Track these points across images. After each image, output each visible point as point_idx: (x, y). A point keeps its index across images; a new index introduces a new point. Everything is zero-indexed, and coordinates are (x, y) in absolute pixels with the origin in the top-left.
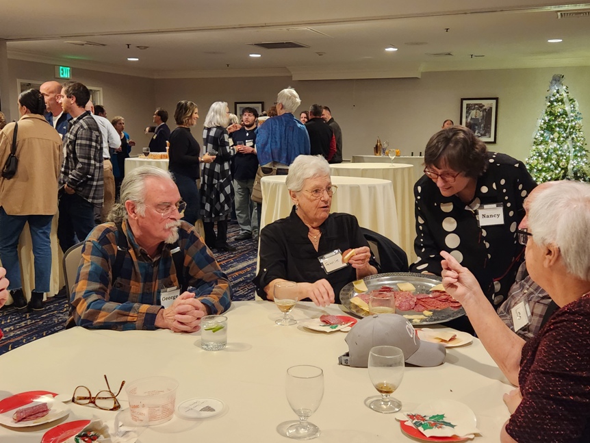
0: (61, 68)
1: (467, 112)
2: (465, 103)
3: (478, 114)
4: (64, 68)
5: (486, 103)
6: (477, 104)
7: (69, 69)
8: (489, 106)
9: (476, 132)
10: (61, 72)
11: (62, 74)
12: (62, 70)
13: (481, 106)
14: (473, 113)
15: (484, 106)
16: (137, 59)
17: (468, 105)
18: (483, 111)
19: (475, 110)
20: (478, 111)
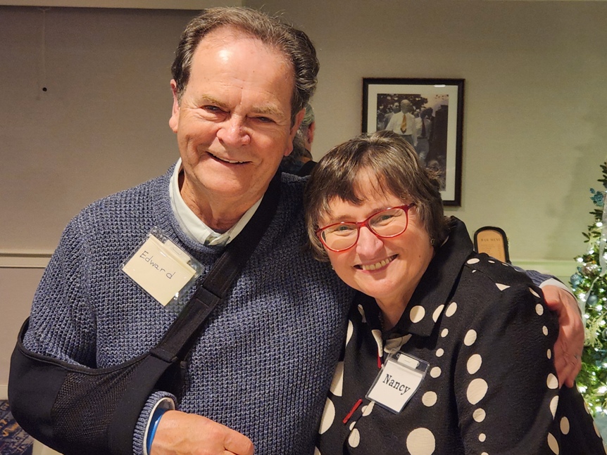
2: (374, 90)
3: (409, 123)
5: (433, 94)
6: (407, 96)
8: (440, 102)
13: (417, 101)
14: (396, 121)
15: (425, 101)
17: (382, 99)
18: (423, 117)
19: (401, 114)
20: (409, 115)
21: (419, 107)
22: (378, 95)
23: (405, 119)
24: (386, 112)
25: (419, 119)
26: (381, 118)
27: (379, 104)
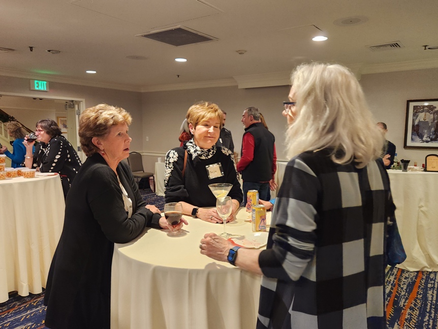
0: (36, 81)
1: (414, 115)
2: (412, 105)
3: (427, 117)
4: (40, 82)
6: (426, 106)
7: (45, 82)
9: (425, 136)
10: (36, 85)
11: (38, 87)
12: (37, 83)
13: (431, 108)
14: (421, 116)
16: (95, 72)
17: (415, 107)
18: (434, 114)
19: (424, 113)
20: (428, 113)
21: (432, 110)
22: (414, 106)
23: (425, 115)
24: (417, 113)
25: (432, 115)
26: (415, 115)
27: (414, 110)
